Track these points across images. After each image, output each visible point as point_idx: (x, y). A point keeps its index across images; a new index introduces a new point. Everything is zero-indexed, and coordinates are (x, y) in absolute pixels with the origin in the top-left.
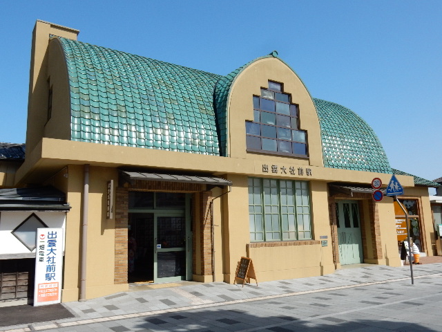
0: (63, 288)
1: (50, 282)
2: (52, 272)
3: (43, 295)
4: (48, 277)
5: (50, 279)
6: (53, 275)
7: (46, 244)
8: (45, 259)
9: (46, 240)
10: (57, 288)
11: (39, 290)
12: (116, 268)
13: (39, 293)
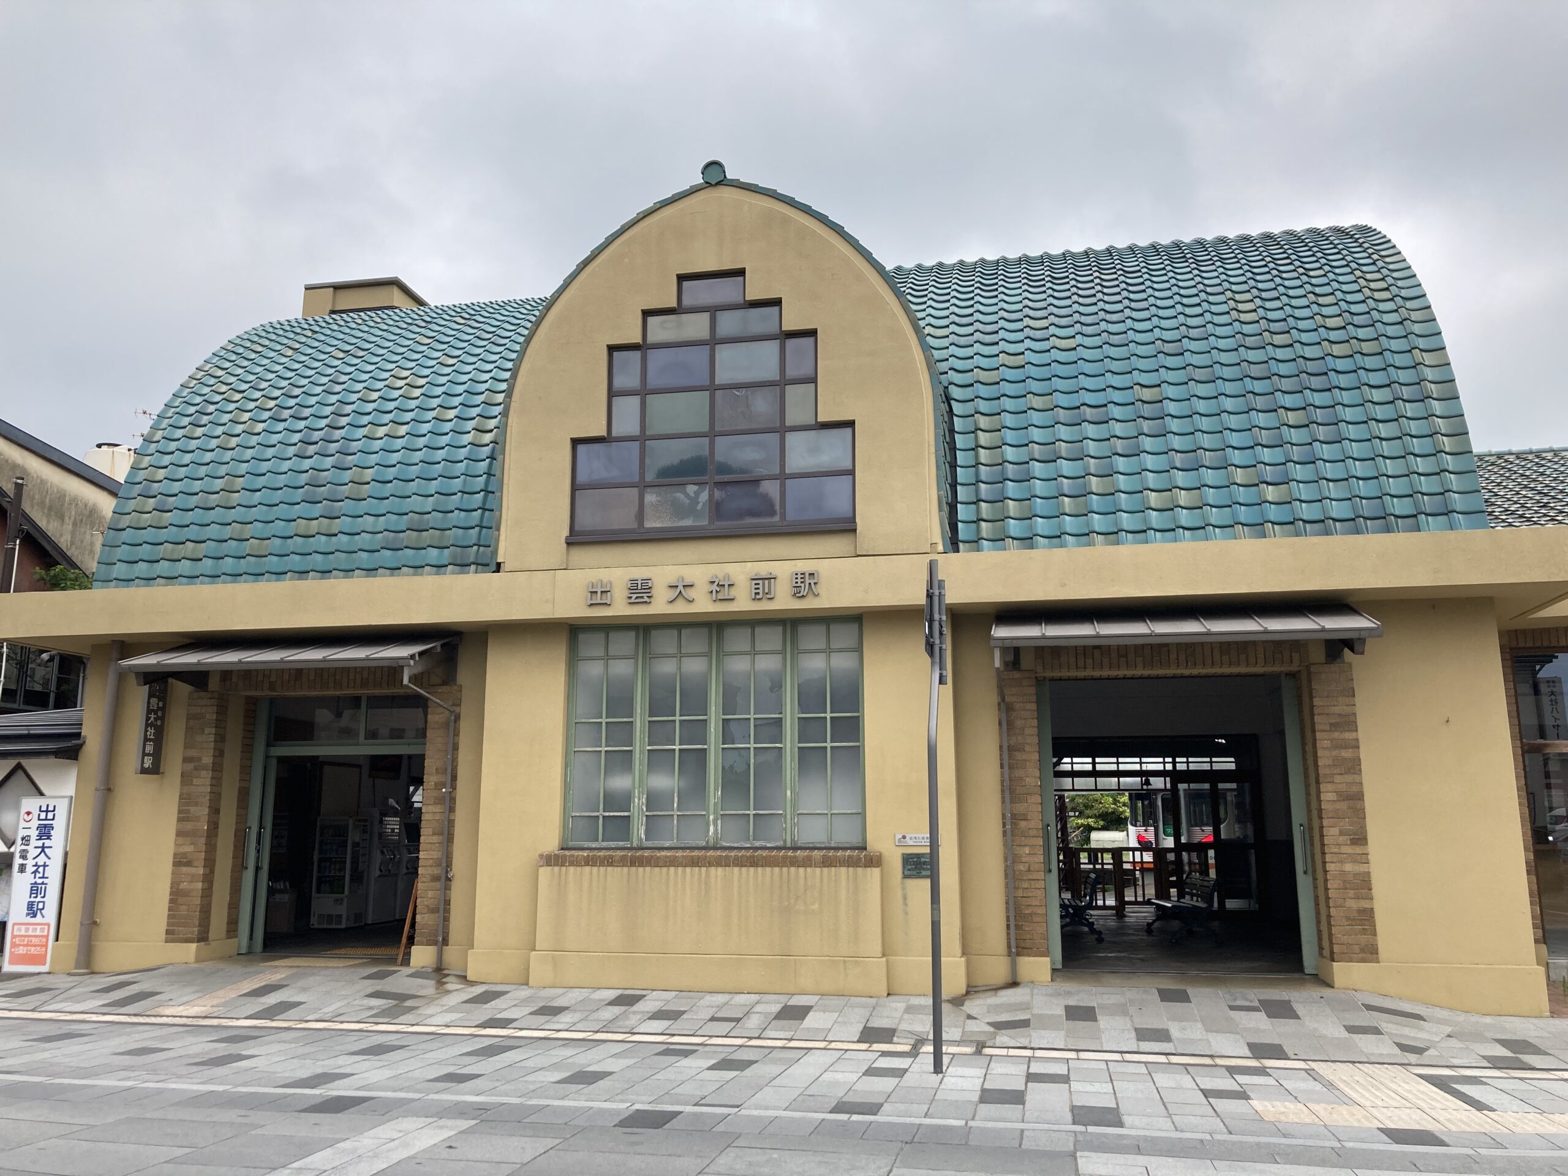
0: (57, 940)
1: (33, 920)
2: (39, 899)
3: (21, 950)
4: (32, 910)
5: (35, 916)
6: (41, 906)
7: (34, 833)
8: (30, 869)
9: (35, 823)
10: (47, 937)
12: (172, 901)
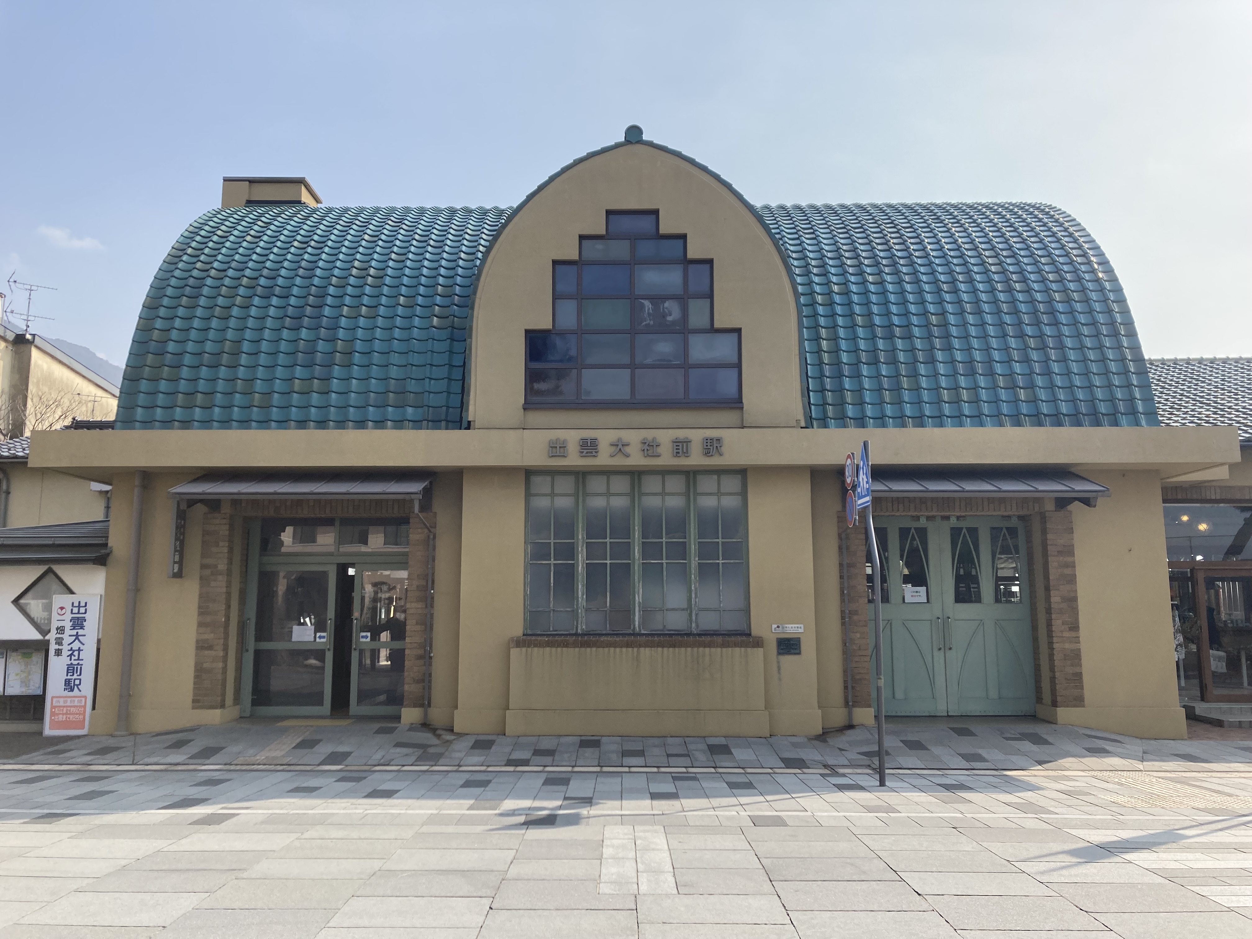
1: (71, 694)
2: (75, 676)
3: (61, 718)
4: (69, 685)
5: (72, 690)
6: (77, 682)
7: (68, 625)
8: (66, 653)
9: (68, 616)
10: (85, 707)
11: (53, 707)
12: (196, 677)
13: (53, 714)
